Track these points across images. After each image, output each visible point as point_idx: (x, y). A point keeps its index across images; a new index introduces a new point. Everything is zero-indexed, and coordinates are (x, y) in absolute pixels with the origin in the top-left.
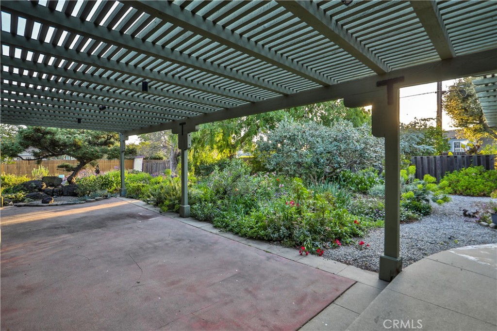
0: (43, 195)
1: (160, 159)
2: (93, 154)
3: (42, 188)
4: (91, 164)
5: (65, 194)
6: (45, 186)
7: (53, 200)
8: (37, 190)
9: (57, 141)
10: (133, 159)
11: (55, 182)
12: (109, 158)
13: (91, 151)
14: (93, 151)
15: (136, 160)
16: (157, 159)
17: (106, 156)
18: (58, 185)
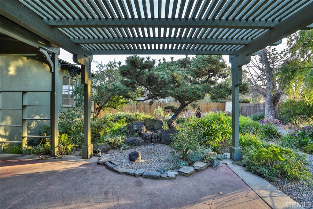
0: (140, 142)
1: (248, 102)
2: (193, 92)
3: (142, 133)
4: (192, 105)
5: (162, 142)
6: (145, 130)
7: (140, 157)
8: (137, 134)
9: (156, 78)
10: (225, 103)
11: (156, 126)
12: (213, 98)
13: (191, 89)
14: (193, 89)
15: (227, 103)
16: (245, 102)
17: (208, 96)
18: (158, 129)
